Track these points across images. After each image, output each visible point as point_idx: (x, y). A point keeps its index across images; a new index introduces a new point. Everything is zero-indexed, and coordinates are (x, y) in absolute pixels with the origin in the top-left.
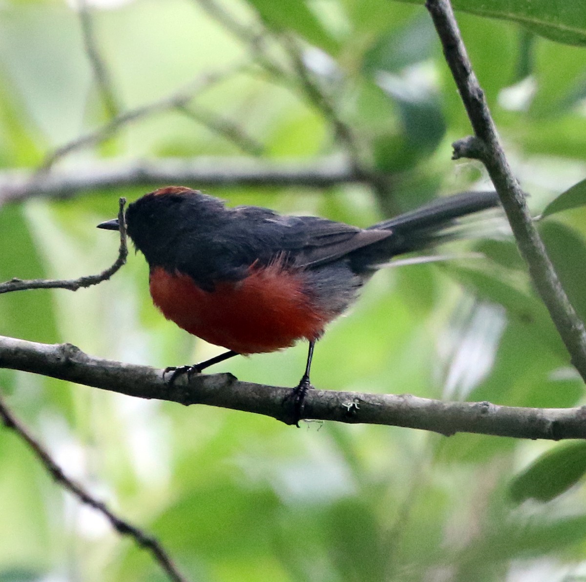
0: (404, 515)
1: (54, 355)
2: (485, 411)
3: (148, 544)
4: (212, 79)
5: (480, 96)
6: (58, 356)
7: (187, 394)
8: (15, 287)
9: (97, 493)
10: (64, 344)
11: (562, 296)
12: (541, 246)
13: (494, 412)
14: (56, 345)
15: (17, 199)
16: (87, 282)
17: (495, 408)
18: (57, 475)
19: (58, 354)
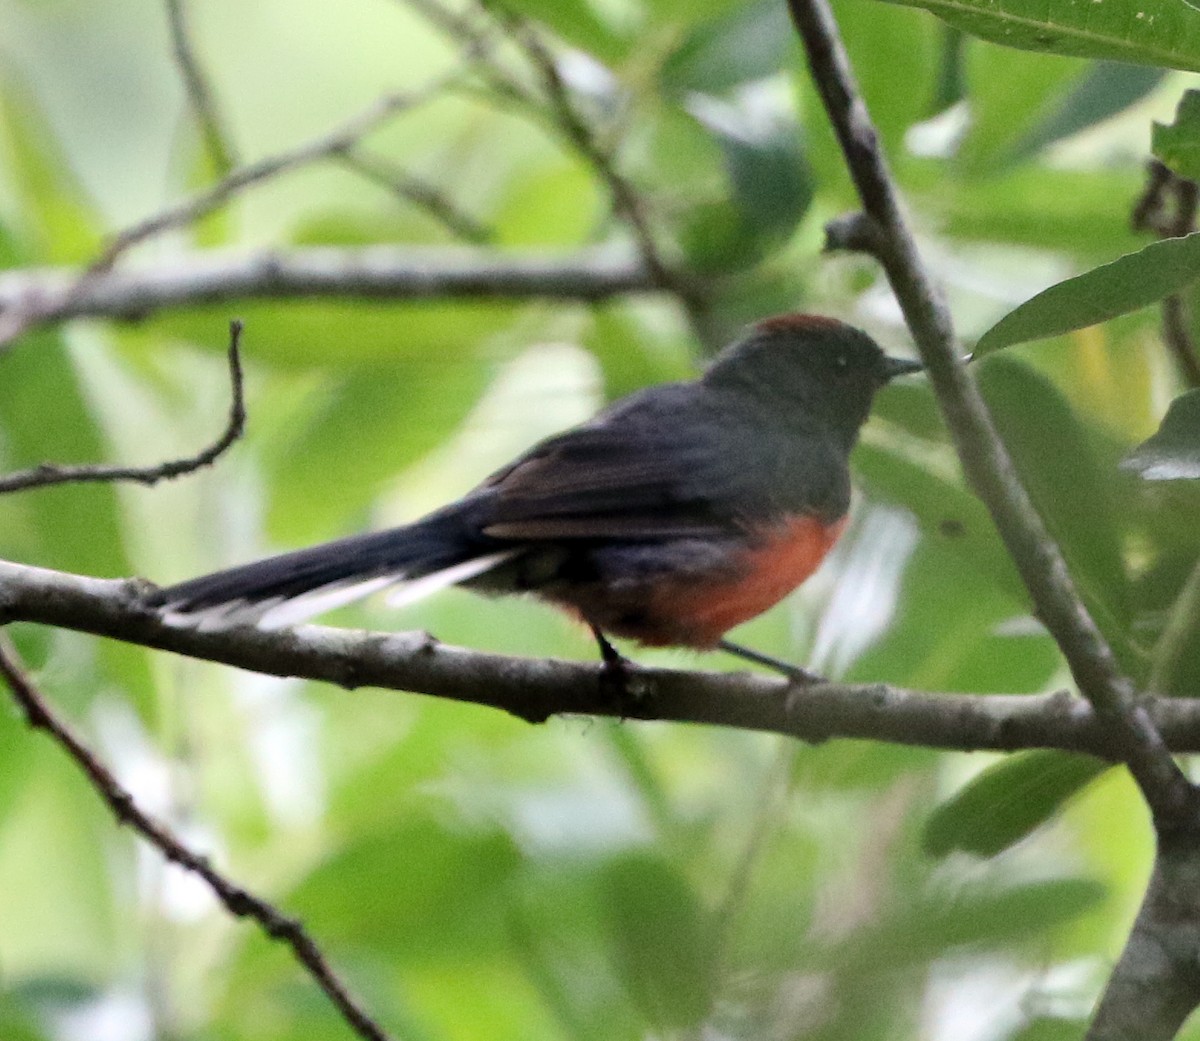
0: (739, 884)
1: (115, 599)
2: (879, 700)
3: (285, 932)
4: (397, 105)
5: (873, 140)
6: (122, 600)
7: (351, 669)
8: (45, 478)
9: (195, 842)
10: (133, 579)
11: (1019, 497)
12: (980, 410)
13: (896, 703)
14: (120, 582)
15: (50, 320)
16: (172, 470)
17: (899, 694)
18: (123, 809)
19: (123, 597)
